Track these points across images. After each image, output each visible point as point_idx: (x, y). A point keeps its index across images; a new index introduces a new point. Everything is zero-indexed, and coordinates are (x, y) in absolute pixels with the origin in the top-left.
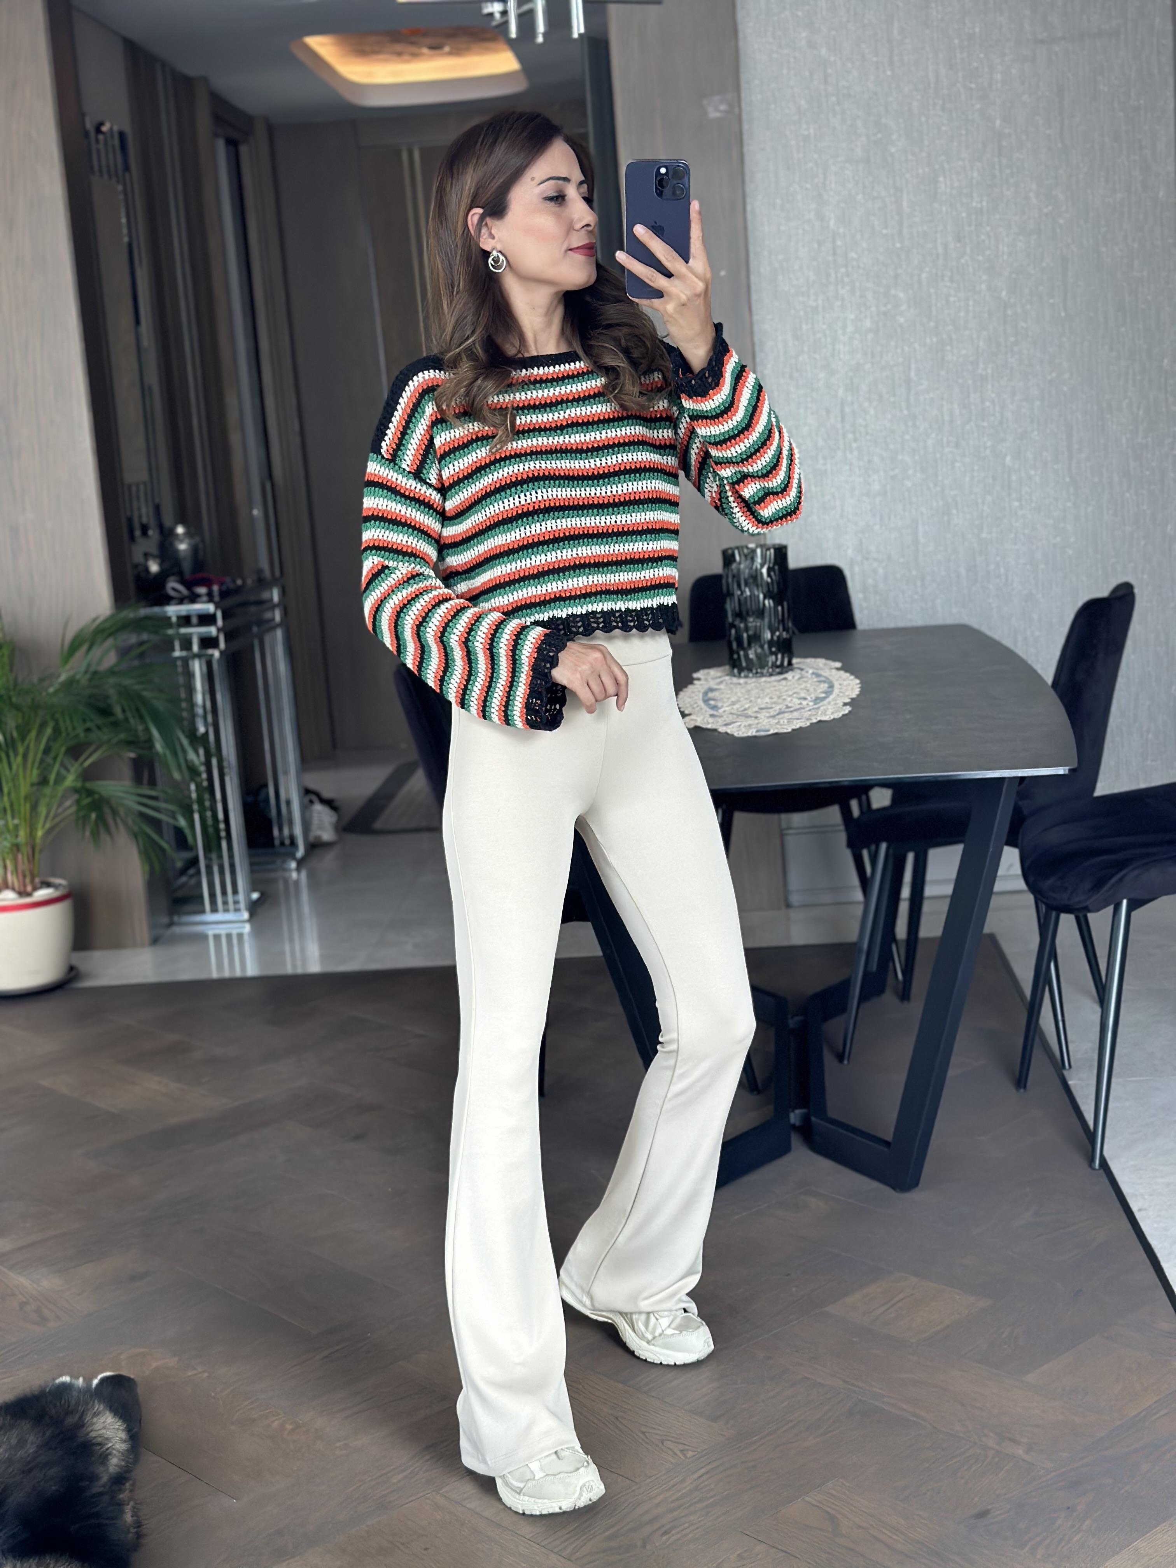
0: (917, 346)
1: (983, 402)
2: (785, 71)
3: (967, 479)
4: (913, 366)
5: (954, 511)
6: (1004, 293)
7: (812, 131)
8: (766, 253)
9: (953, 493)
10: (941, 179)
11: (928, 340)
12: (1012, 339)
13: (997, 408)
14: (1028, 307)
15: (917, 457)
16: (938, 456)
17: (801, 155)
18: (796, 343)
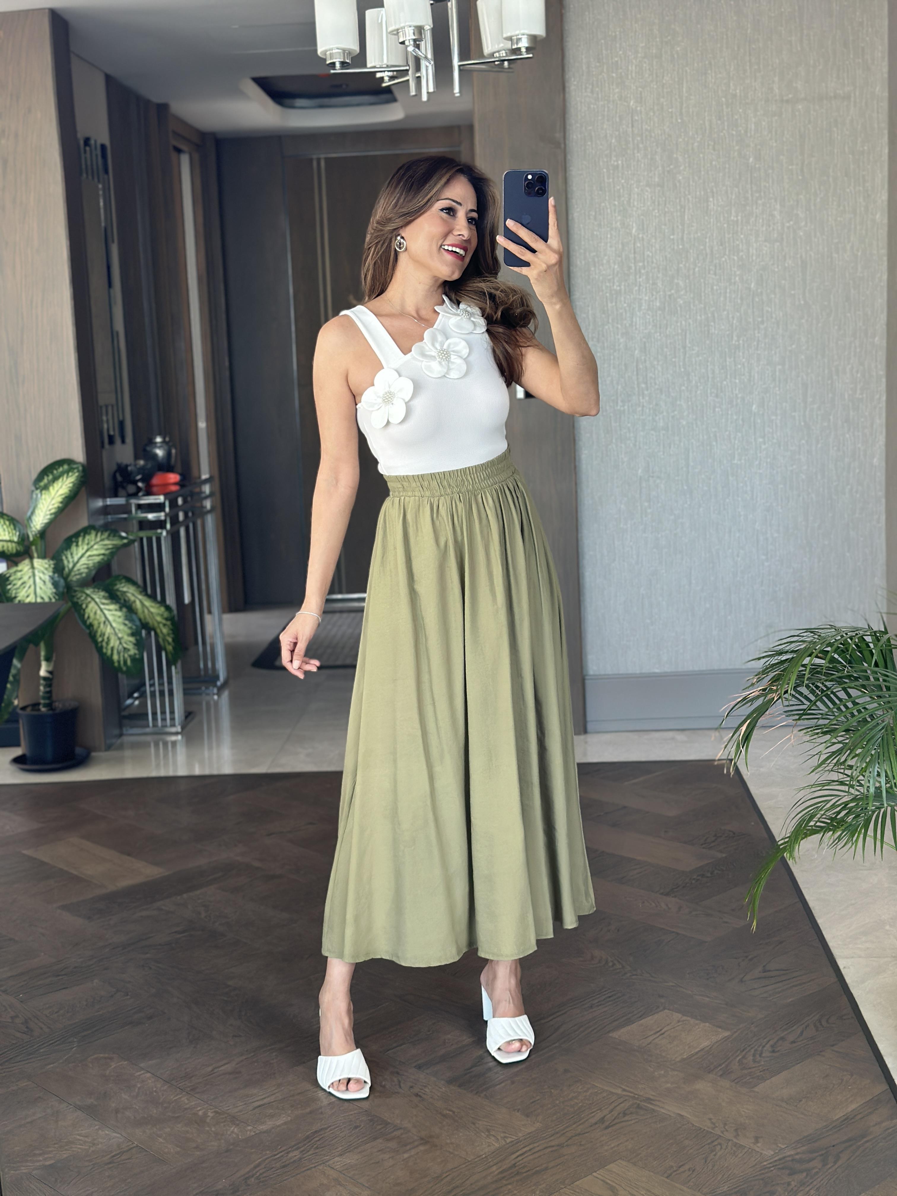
0: (691, 321)
1: (735, 366)
2: (600, 118)
3: (723, 420)
4: (688, 336)
5: (714, 443)
6: (753, 285)
7: (620, 162)
8: (582, 251)
9: (713, 430)
10: (711, 199)
11: (699, 317)
12: (760, 319)
13: (747, 369)
14: (773, 296)
15: (690, 403)
16: (704, 403)
17: (611, 180)
18: (603, 316)
